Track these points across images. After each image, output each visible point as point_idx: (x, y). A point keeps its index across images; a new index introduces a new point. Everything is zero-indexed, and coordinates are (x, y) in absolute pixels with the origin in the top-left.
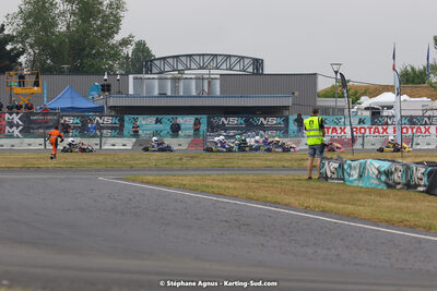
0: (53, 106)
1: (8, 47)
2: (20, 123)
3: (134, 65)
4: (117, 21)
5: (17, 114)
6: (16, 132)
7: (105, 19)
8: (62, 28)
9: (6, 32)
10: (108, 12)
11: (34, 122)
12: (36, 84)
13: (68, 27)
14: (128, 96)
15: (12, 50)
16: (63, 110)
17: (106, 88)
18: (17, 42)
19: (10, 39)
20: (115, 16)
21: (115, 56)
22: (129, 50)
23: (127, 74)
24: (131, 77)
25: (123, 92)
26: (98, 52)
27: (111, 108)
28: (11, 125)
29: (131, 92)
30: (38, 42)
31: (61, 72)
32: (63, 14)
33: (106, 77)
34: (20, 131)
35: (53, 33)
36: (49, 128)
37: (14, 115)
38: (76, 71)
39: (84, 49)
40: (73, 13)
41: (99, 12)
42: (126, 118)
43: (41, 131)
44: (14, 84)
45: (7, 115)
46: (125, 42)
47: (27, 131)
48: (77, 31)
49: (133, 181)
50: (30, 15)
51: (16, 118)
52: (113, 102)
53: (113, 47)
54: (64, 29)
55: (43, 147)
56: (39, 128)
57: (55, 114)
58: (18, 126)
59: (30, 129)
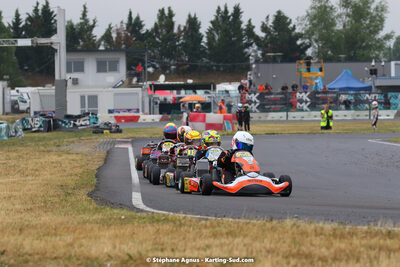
0: (332, 87)
1: (299, 42)
2: (308, 100)
3: (395, 55)
4: (382, 20)
5: (306, 93)
6: (305, 106)
7: (373, 19)
8: (339, 26)
9: (297, 31)
10: (375, 14)
11: (318, 98)
13: (344, 26)
14: (390, 78)
15: (301, 45)
16: (341, 89)
17: (373, 72)
18: (306, 38)
19: (300, 36)
20: (380, 17)
21: (380, 47)
22: (391, 43)
23: (390, 61)
24: (393, 63)
25: (386, 74)
26: (367, 45)
27: (378, 87)
28: (301, 101)
29: (393, 74)
30: (322, 38)
31: (339, 60)
32: (340, 16)
33: (373, 63)
35: (333, 31)
37: (304, 94)
38: (351, 59)
39: (356, 43)
40: (348, 15)
41: (368, 13)
42: (390, 95)
44: (303, 69)
46: (388, 37)
47: (313, 106)
48: (351, 29)
49: (395, 142)
50: (315, 17)
51: (305, 96)
52: (379, 82)
53: (379, 41)
54: (341, 27)
56: (323, 103)
57: (334, 93)
58: (306, 102)
59: (315, 104)
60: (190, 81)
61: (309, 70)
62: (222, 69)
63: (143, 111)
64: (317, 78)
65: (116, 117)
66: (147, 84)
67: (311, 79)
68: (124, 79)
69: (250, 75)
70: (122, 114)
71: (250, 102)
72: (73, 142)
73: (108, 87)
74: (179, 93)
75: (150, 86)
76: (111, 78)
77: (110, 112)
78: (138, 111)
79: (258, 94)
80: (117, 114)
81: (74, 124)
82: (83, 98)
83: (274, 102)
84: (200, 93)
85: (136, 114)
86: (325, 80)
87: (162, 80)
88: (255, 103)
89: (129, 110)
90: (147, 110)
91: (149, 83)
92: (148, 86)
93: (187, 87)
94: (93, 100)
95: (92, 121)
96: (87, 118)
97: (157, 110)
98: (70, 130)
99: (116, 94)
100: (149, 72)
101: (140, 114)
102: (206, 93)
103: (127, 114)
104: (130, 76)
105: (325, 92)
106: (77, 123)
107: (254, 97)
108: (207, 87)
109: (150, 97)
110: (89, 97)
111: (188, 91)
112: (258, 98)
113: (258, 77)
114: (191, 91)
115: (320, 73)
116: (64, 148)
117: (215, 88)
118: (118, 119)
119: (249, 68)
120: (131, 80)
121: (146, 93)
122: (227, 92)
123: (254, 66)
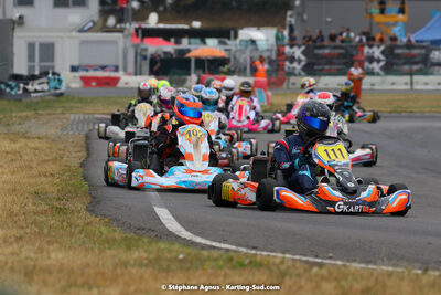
0: (420, 38)
2: (382, 57)
5: (379, 47)
11: (399, 56)
12: (402, 11)
16: (434, 42)
28: (371, 59)
34: (382, 68)
36: (416, 63)
37: (375, 49)
43: (406, 67)
44: (375, 10)
45: (366, 49)
47: (389, 69)
51: (377, 52)
55: (408, 87)
56: (405, 64)
57: (423, 47)
58: (379, 61)
59: (392, 64)
60: (197, 24)
61: (382, 11)
62: (245, 6)
63: (125, 69)
64: (395, 24)
65: (83, 79)
66: (131, 27)
67: (387, 25)
68: (96, 18)
69: (290, 18)
70: (91, 73)
71: (292, 59)
72: (27, 118)
73: (71, 31)
74: (177, 42)
75: (137, 30)
76: (75, 16)
77: (74, 69)
78: (116, 69)
79: (303, 48)
80: (84, 74)
81: (25, 90)
82: (31, 46)
83: (329, 60)
84: (212, 42)
85: (113, 74)
86: (409, 28)
87: (153, 20)
88: (300, 61)
89: (103, 68)
90: (131, 68)
91: (135, 25)
92: (132, 30)
93: (192, 33)
94: (48, 50)
95: (53, 84)
96: (45, 80)
97: (146, 68)
98: (18, 99)
99: (83, 42)
100: (133, 9)
101: (120, 74)
102: (222, 43)
103: (100, 74)
104: (104, 14)
105: (409, 45)
106: (30, 87)
107: (298, 52)
108: (224, 34)
109: (136, 47)
110: (41, 45)
111: (192, 40)
112: (303, 53)
113: (303, 21)
114: (198, 40)
115: (401, 16)
116: (16, 128)
117: (236, 36)
118: (86, 81)
119: (288, 6)
120: (105, 20)
121: (129, 42)
122: (253, 42)
123: (297, 3)
